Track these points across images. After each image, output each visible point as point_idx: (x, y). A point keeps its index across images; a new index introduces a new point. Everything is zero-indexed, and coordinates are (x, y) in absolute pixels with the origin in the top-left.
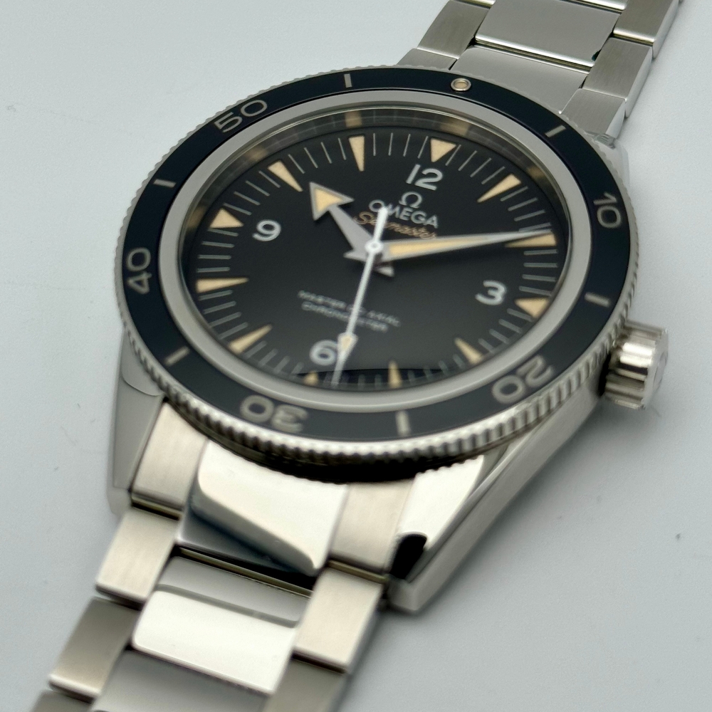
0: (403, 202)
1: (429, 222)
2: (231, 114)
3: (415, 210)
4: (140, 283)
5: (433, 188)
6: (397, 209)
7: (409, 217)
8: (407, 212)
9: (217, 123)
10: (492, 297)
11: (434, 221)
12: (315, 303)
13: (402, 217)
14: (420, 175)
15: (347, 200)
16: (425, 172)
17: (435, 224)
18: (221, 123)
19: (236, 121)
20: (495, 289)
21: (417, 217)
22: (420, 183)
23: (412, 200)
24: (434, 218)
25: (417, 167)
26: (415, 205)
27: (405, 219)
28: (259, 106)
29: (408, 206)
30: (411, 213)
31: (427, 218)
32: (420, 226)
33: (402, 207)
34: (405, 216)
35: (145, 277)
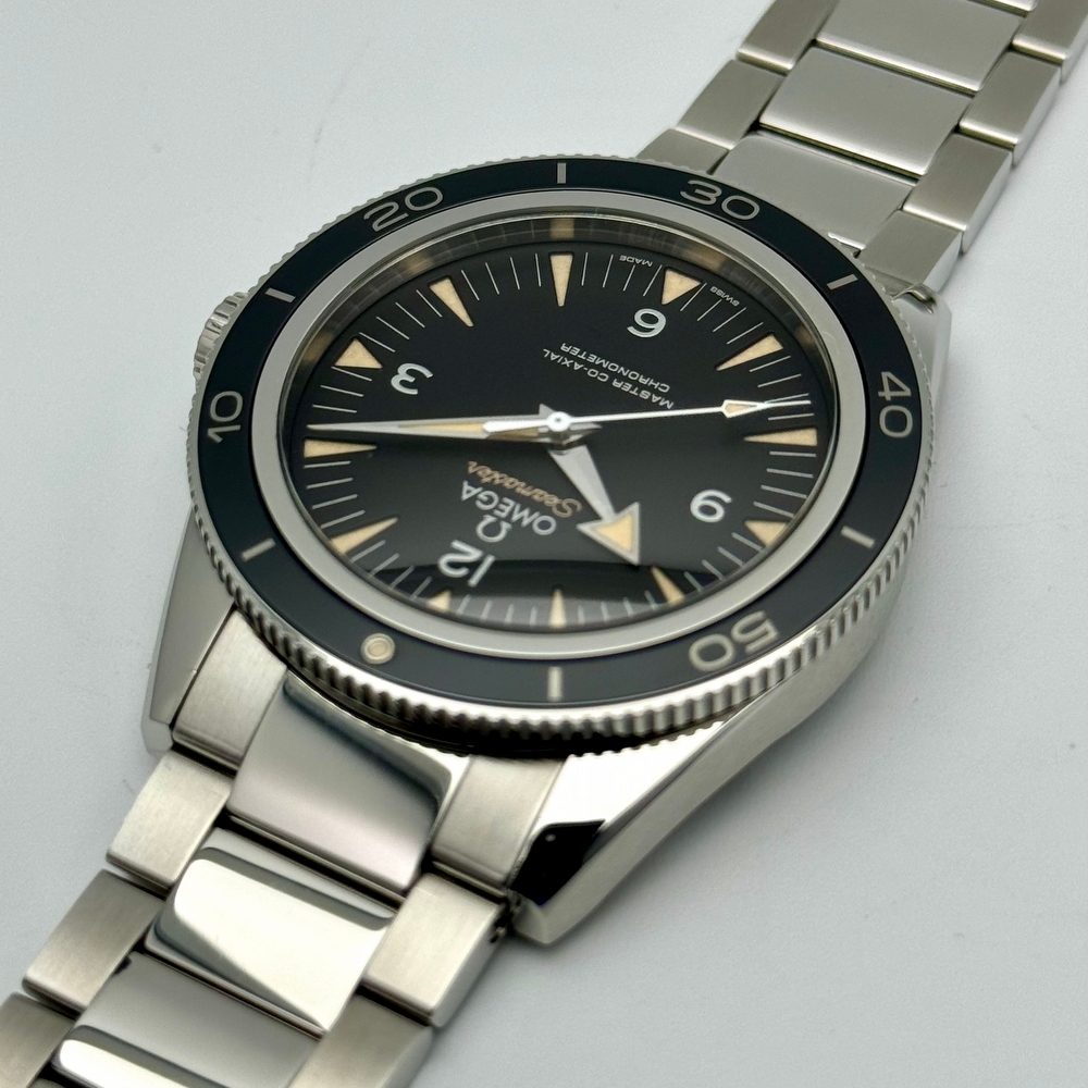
0: (505, 526)
1: (475, 491)
3: (490, 512)
4: (894, 387)
5: (457, 545)
6: (516, 517)
7: (501, 502)
8: (502, 511)
9: (773, 635)
10: (410, 372)
11: (468, 491)
12: (651, 389)
13: (512, 503)
14: (473, 566)
15: (586, 528)
16: (462, 572)
17: (466, 487)
18: (765, 633)
20: (404, 383)
21: (490, 500)
22: (473, 554)
23: (492, 529)
24: (465, 496)
25: (474, 581)
26: (489, 519)
27: (506, 500)
29: (499, 519)
30: (496, 508)
31: (475, 498)
32: (487, 487)
33: (508, 519)
34: (507, 505)
35: (887, 394)
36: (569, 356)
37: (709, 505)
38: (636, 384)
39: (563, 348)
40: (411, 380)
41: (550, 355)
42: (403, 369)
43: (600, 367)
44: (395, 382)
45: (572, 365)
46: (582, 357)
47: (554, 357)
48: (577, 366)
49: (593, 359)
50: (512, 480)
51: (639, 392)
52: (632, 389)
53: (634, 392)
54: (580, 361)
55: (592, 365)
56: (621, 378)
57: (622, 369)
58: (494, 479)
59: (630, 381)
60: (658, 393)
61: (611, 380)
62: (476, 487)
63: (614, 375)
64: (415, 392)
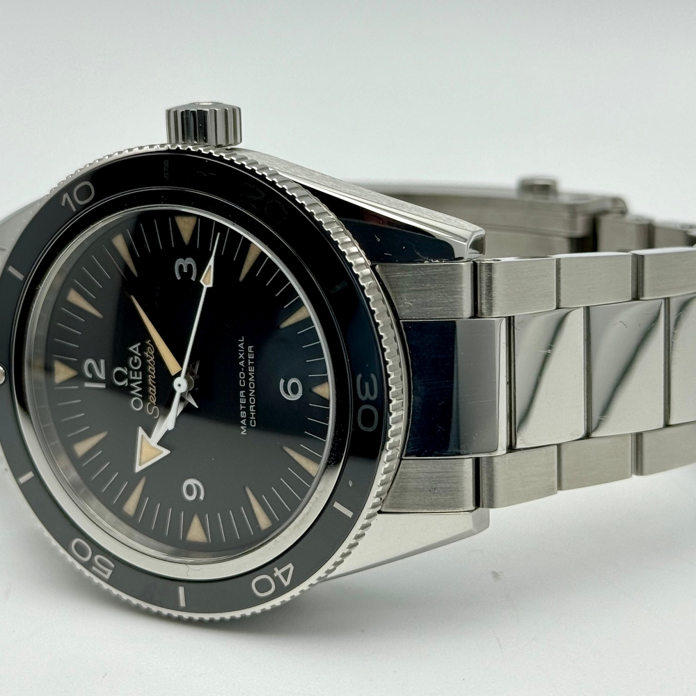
0: (125, 382)
1: (137, 352)
2: (94, 568)
3: (129, 369)
4: (285, 574)
5: (102, 362)
6: (133, 385)
7: (138, 371)
9: (107, 577)
10: (190, 267)
11: (135, 348)
12: (249, 415)
14: (95, 380)
15: (141, 432)
16: (90, 376)
17: (137, 346)
18: (106, 573)
19: (100, 561)
20: (181, 267)
21: (136, 364)
22: (102, 376)
23: (120, 376)
24: (131, 349)
25: (87, 385)
26: (125, 371)
27: (141, 374)
28: (78, 547)
29: (128, 377)
30: (134, 371)
31: (133, 355)
32: (143, 358)
33: (131, 381)
34: (138, 376)
35: (278, 573)
36: (246, 356)
37: (193, 489)
38: (248, 404)
39: (250, 347)
40: (185, 271)
41: (241, 342)
42: (190, 261)
43: (248, 376)
44: (179, 262)
45: (241, 360)
46: (249, 363)
47: (241, 345)
48: (241, 364)
49: (251, 370)
50: (154, 369)
51: (243, 410)
52: (243, 405)
53: (241, 407)
54: (246, 363)
55: (246, 371)
56: (247, 394)
57: (254, 391)
58: (149, 358)
59: (248, 401)
60: (248, 422)
61: (242, 389)
62: (139, 352)
63: (247, 389)
64: (179, 278)
